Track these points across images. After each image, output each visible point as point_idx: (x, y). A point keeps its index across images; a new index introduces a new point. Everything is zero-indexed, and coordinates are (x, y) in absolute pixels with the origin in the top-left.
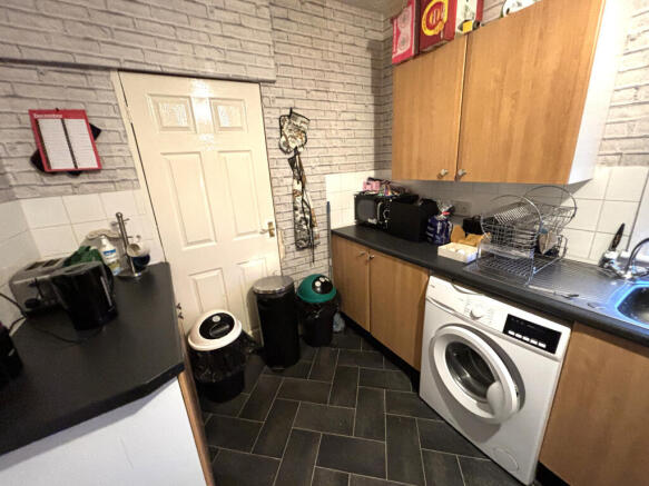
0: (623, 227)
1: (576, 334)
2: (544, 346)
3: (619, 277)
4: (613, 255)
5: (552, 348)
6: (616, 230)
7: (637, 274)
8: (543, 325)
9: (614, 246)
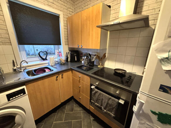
0: (13, 61)
1: (27, 86)
2: (22, 94)
3: (21, 71)
4: (15, 68)
5: (24, 93)
6: (12, 62)
7: (24, 70)
8: (17, 90)
9: (14, 66)
